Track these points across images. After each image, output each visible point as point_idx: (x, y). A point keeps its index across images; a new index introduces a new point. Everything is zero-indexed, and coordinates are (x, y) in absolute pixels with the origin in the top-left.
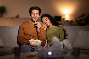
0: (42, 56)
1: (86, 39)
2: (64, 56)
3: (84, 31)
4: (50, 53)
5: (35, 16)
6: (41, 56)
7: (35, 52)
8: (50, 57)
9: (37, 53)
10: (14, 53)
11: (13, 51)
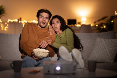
0: (49, 72)
1: (105, 50)
2: (75, 71)
3: (103, 39)
4: (58, 68)
5: (44, 20)
6: (47, 72)
7: (40, 66)
8: (58, 73)
9: (42, 68)
10: (13, 68)
11: (12, 65)
